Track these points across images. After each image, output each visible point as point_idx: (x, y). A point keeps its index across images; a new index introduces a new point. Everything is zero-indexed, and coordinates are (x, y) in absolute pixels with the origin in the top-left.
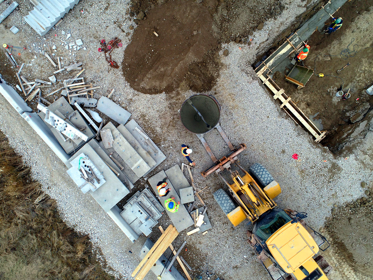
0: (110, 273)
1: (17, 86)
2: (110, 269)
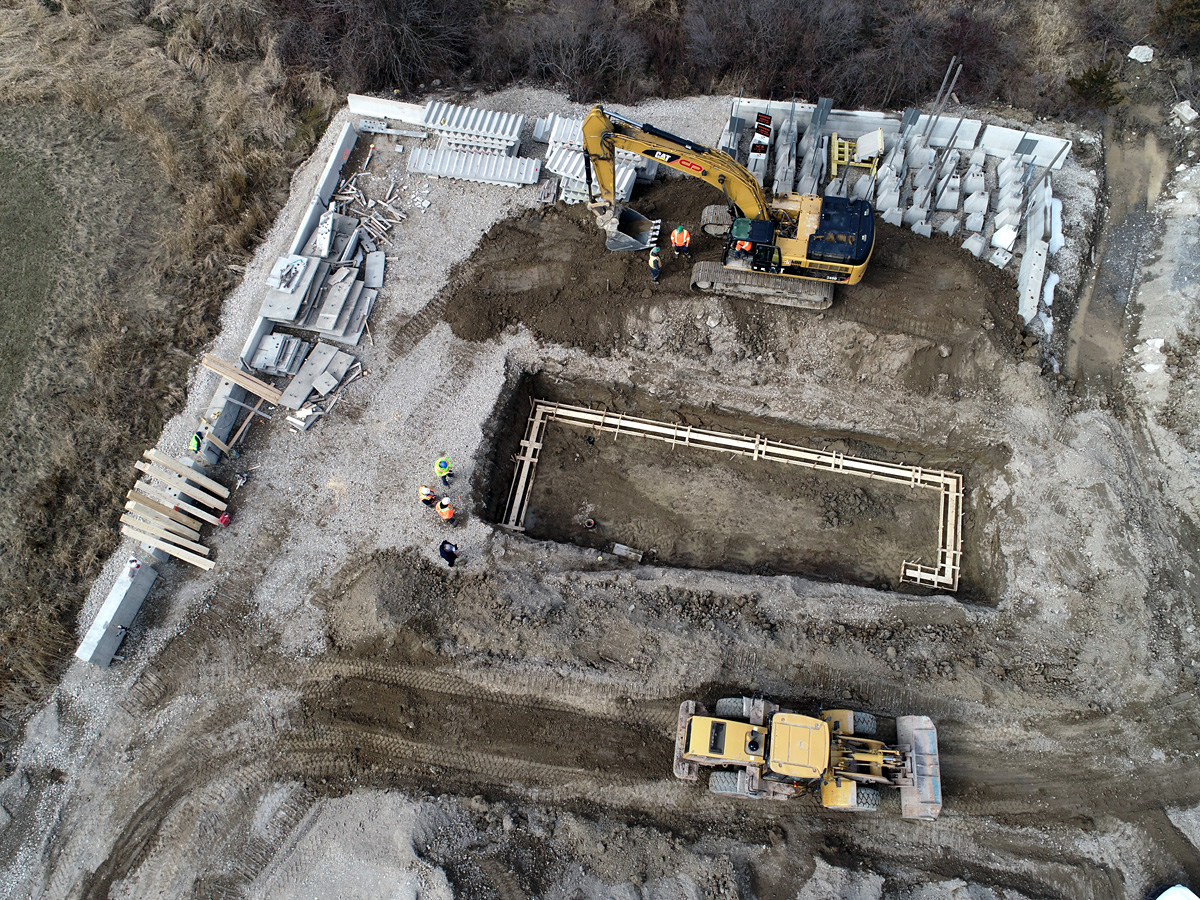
0: (190, 375)
1: (344, 181)
2: (195, 372)
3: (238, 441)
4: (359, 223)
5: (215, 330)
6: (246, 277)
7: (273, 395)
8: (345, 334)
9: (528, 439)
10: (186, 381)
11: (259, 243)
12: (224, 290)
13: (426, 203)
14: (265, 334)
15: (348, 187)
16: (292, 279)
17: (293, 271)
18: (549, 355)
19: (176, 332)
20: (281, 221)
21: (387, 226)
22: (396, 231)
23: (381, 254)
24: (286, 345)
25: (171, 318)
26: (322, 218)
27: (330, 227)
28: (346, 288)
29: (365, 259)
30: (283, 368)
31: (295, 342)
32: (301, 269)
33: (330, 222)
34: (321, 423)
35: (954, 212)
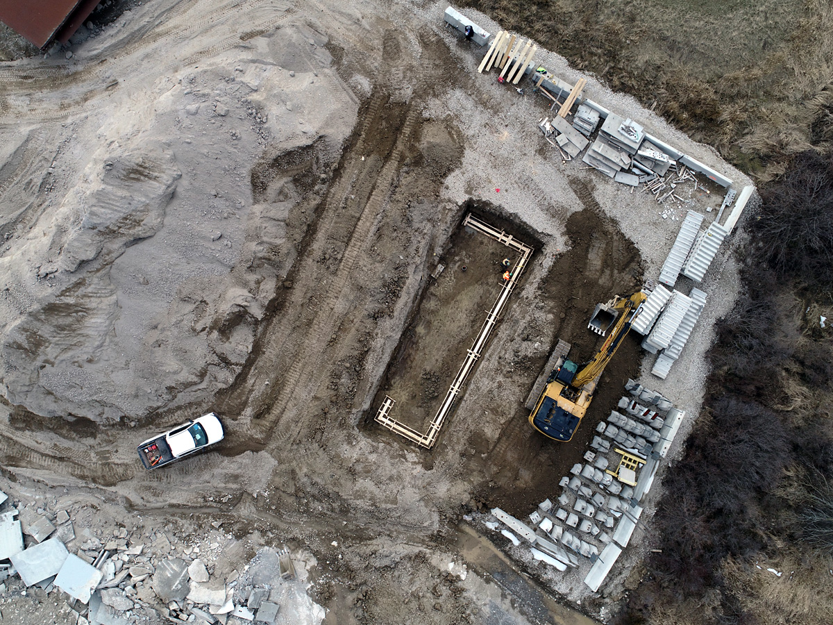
0: (591, 73)
1: (694, 173)
2: (592, 76)
3: (543, 92)
4: (660, 176)
5: (615, 89)
6: (646, 110)
7: (563, 113)
8: (590, 156)
9: (512, 239)
10: (588, 71)
11: (667, 120)
12: (640, 97)
13: (665, 216)
14: (600, 114)
15: (689, 175)
16: (627, 132)
17: (632, 133)
18: (547, 258)
19: (620, 69)
20: (679, 134)
21: (654, 191)
22: (650, 195)
23: (636, 184)
24: (590, 124)
25: (629, 67)
26: (665, 156)
27: (657, 158)
28: (617, 161)
29: (637, 175)
30: (576, 120)
31: (590, 128)
32: (632, 138)
33: (662, 159)
34: (541, 134)
35: (573, 507)
